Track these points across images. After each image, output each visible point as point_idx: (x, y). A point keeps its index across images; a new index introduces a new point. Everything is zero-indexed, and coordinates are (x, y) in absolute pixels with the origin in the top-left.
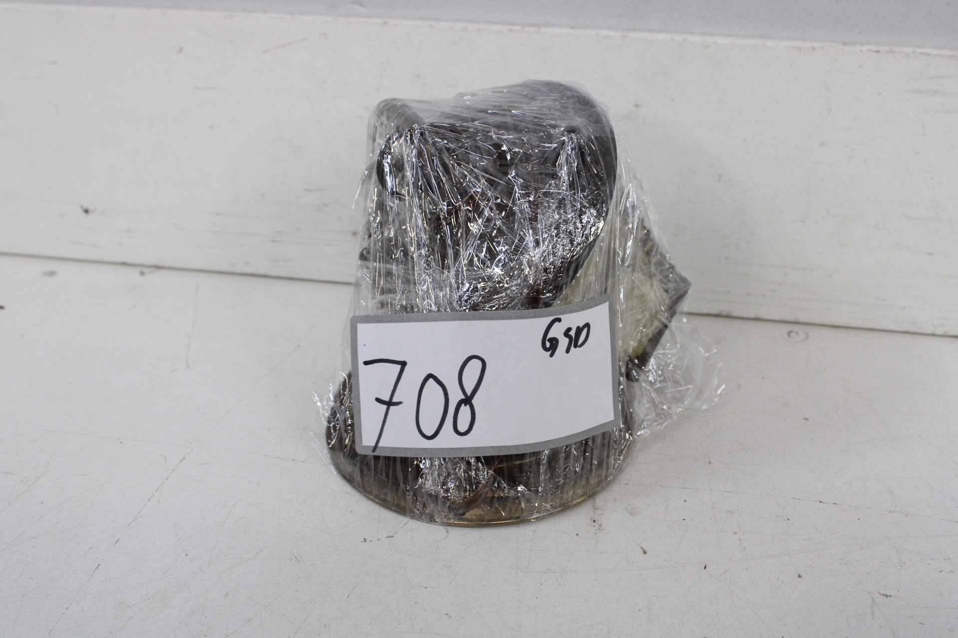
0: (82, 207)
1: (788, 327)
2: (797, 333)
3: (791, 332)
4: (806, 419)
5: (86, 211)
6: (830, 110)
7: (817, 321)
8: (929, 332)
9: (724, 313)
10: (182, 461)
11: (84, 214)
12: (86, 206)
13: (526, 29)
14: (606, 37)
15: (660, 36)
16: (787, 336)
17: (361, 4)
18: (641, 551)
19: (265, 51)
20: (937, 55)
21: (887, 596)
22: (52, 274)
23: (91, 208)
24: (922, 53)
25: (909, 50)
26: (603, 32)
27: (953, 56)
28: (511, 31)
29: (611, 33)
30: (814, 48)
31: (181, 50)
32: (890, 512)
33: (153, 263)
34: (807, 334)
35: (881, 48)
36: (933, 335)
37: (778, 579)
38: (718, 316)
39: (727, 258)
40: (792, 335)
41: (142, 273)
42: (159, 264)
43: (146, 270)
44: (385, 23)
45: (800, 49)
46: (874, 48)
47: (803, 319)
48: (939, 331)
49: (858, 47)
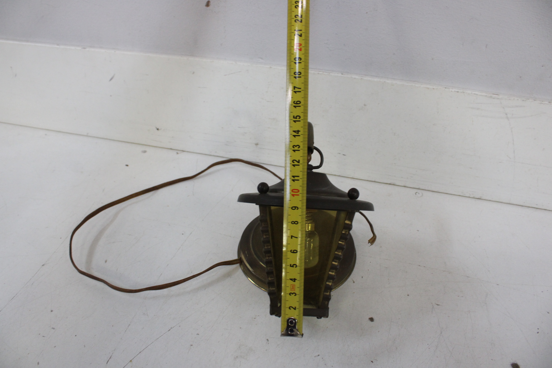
0: (156, 128)
1: (416, 191)
2: (419, 193)
3: (417, 193)
4: (418, 231)
5: (158, 129)
6: (438, 112)
7: (426, 189)
8: (468, 196)
9: (392, 183)
10: (191, 234)
11: (157, 130)
12: (157, 128)
13: (325, 73)
14: (355, 78)
15: (376, 79)
16: (415, 194)
17: (262, 58)
18: (353, 282)
19: (225, 75)
20: (480, 95)
21: (438, 305)
22: (145, 152)
23: (159, 128)
24: (475, 94)
25: (469, 92)
26: (354, 76)
27: (486, 96)
28: (318, 73)
29: (357, 77)
30: (434, 89)
31: (194, 73)
32: (444, 271)
33: (182, 149)
34: (422, 194)
35: (459, 91)
36: (469, 197)
37: (400, 296)
38: (390, 184)
39: (395, 164)
40: (417, 194)
41: (177, 153)
42: (184, 150)
43: (179, 152)
44: (271, 67)
45: (428, 88)
46: (457, 90)
47: (421, 188)
48: (472, 196)
49: (451, 90)
